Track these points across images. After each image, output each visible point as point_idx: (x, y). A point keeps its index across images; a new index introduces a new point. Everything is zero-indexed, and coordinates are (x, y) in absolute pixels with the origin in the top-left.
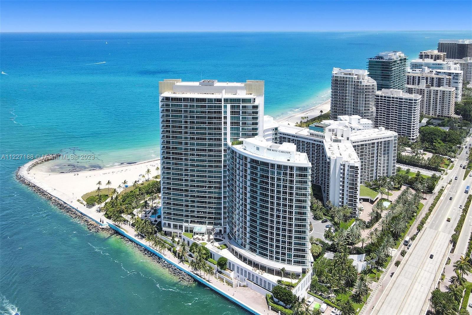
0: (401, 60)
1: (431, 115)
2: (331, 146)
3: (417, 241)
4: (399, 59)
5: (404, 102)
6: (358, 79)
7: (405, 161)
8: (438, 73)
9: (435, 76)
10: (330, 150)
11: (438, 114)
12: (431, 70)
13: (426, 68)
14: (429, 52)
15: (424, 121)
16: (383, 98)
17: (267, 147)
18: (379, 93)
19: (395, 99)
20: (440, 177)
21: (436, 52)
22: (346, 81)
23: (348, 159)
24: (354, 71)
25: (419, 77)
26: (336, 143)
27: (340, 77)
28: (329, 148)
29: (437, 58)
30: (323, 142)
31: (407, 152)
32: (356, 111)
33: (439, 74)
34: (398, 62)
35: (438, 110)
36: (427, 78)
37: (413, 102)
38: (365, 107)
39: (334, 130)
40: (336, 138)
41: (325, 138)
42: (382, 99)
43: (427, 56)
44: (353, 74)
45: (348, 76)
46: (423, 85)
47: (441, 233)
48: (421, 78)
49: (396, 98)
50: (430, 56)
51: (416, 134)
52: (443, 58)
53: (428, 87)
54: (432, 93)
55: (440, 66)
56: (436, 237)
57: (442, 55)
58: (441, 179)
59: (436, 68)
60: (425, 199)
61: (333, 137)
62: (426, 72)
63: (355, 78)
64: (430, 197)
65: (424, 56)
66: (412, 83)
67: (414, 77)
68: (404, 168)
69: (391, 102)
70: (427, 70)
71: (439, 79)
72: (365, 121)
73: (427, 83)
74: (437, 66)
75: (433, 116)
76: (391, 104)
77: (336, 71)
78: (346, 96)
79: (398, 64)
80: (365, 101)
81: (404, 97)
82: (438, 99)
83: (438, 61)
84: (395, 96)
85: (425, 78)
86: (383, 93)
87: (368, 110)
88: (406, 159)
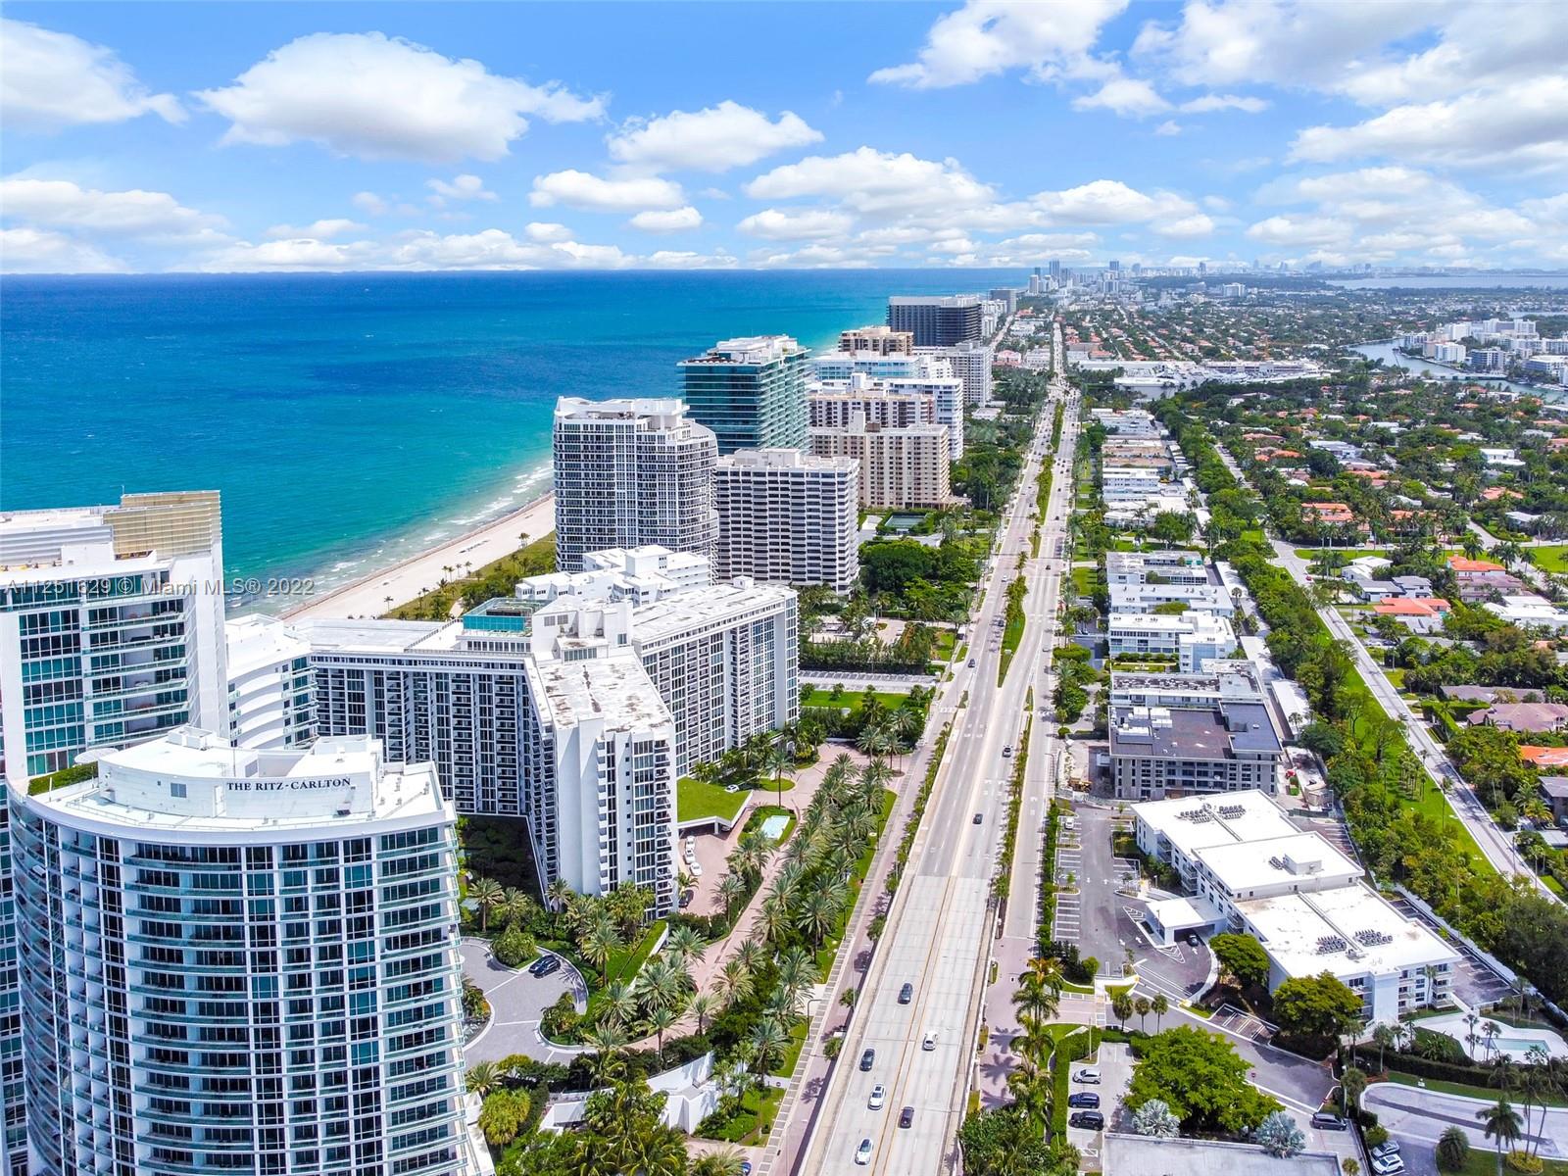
0: (788, 360)
1: (886, 506)
2: (557, 678)
3: (890, 936)
4: (783, 358)
5: (809, 483)
6: (651, 427)
7: (826, 661)
8: (897, 389)
9: (889, 398)
10: (555, 693)
11: (905, 500)
12: (876, 380)
13: (863, 376)
14: (866, 331)
15: (870, 525)
16: (741, 478)
17: (230, 776)
18: (725, 462)
19: (779, 479)
20: (934, 689)
21: (885, 332)
22: (610, 439)
23: (628, 720)
24: (637, 405)
25: (845, 404)
26: (580, 663)
27: (585, 427)
28: (549, 689)
29: (891, 346)
30: (522, 667)
31: (827, 633)
32: (649, 533)
33: (901, 391)
34: (780, 367)
35: (905, 491)
36: (868, 404)
37: (836, 479)
38: (682, 513)
39: (566, 617)
40: (578, 644)
41: (533, 651)
42: (737, 481)
43: (862, 344)
44: (630, 416)
45: (615, 422)
46: (858, 425)
47: (961, 880)
48: (850, 406)
49: (782, 474)
50: (870, 344)
51: (850, 571)
52: (905, 348)
53: (872, 428)
54: (886, 445)
55: (899, 370)
56: (947, 903)
57: (902, 338)
58: (937, 694)
59: (890, 374)
60: (899, 773)
61: (564, 643)
62: (862, 386)
63: (639, 426)
64: (913, 763)
65: (853, 344)
66: (825, 422)
67: (829, 403)
68: (824, 682)
69: (767, 486)
70: (864, 382)
71: (903, 404)
72: (683, 559)
73: (868, 419)
74: (893, 369)
75: (894, 507)
76: (767, 493)
77: (569, 409)
78: (612, 485)
79: (781, 371)
80: (682, 494)
81: (807, 469)
82: (905, 461)
83: (894, 357)
84: (780, 469)
85: (862, 405)
86: (741, 461)
87: (694, 520)
88: (827, 655)
